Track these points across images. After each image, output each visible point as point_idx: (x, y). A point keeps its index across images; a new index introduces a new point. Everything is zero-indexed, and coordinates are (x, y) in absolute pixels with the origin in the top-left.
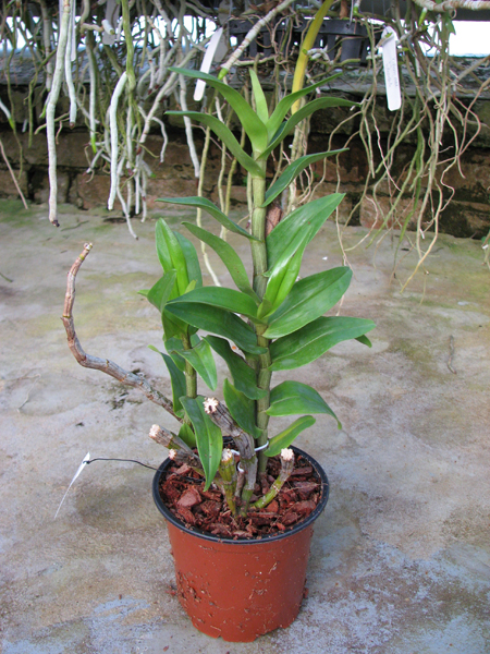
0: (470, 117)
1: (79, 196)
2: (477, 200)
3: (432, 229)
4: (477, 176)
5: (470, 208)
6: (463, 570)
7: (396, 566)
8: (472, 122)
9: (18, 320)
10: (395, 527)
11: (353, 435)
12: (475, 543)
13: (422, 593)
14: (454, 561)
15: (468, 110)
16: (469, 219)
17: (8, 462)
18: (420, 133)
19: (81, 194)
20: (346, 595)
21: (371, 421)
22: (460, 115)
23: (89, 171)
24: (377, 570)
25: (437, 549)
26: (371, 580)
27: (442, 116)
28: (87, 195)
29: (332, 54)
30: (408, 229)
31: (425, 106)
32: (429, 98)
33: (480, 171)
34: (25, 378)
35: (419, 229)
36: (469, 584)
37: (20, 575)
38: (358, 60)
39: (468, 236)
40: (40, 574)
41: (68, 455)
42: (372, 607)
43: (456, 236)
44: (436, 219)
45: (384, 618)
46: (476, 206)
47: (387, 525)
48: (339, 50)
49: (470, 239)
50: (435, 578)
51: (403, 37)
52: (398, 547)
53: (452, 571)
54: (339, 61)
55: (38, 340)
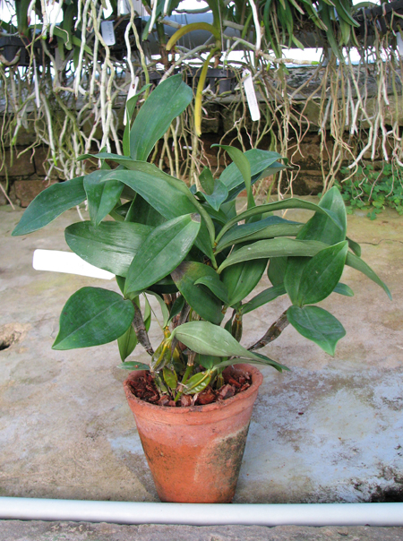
0: (303, 119)
1: (17, 198)
2: (310, 168)
3: (289, 193)
4: (308, 151)
5: (306, 174)
6: (340, 371)
7: (305, 375)
8: (304, 122)
9: (17, 287)
10: (300, 359)
11: (263, 320)
12: (344, 359)
13: (321, 384)
14: (334, 368)
15: (301, 115)
16: (307, 182)
17: (60, 364)
18: (272, 132)
19: (19, 196)
20: (282, 391)
21: (272, 311)
22: (296, 119)
23: (46, 178)
24: (295, 378)
25: (324, 364)
26: (293, 383)
27: (286, 122)
28: (23, 196)
29: (214, 89)
30: (272, 194)
31: (274, 116)
32: (276, 111)
33: (310, 148)
34: (43, 319)
35: (280, 194)
36: (344, 376)
37: (100, 412)
38: (230, 92)
39: (308, 194)
40: (112, 410)
41: (95, 355)
42: (297, 394)
43: (300, 195)
44: (291, 186)
45: (304, 397)
46: (310, 172)
47: (294, 359)
48: (218, 87)
49: (310, 196)
50: (326, 377)
51: (256, 75)
52: (304, 367)
53: (334, 372)
54: (218, 94)
55: (39, 297)
